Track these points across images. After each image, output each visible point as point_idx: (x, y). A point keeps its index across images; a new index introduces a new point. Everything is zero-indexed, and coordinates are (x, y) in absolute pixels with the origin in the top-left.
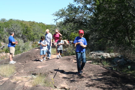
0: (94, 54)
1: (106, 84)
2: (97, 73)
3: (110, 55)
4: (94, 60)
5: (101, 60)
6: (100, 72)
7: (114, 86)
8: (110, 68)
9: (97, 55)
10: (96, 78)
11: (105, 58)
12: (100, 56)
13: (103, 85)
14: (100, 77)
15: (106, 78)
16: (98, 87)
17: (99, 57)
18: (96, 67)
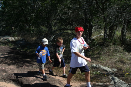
0: (2, 39)
1: (11, 60)
2: (4, 52)
3: (14, 39)
4: (2, 43)
5: (7, 42)
6: (6, 52)
7: (17, 61)
8: (15, 48)
9: (4, 39)
10: (3, 56)
11: (11, 41)
12: (6, 39)
13: (9, 61)
14: (7, 56)
15: (11, 56)
16: (5, 63)
17: (6, 41)
18: (3, 48)
